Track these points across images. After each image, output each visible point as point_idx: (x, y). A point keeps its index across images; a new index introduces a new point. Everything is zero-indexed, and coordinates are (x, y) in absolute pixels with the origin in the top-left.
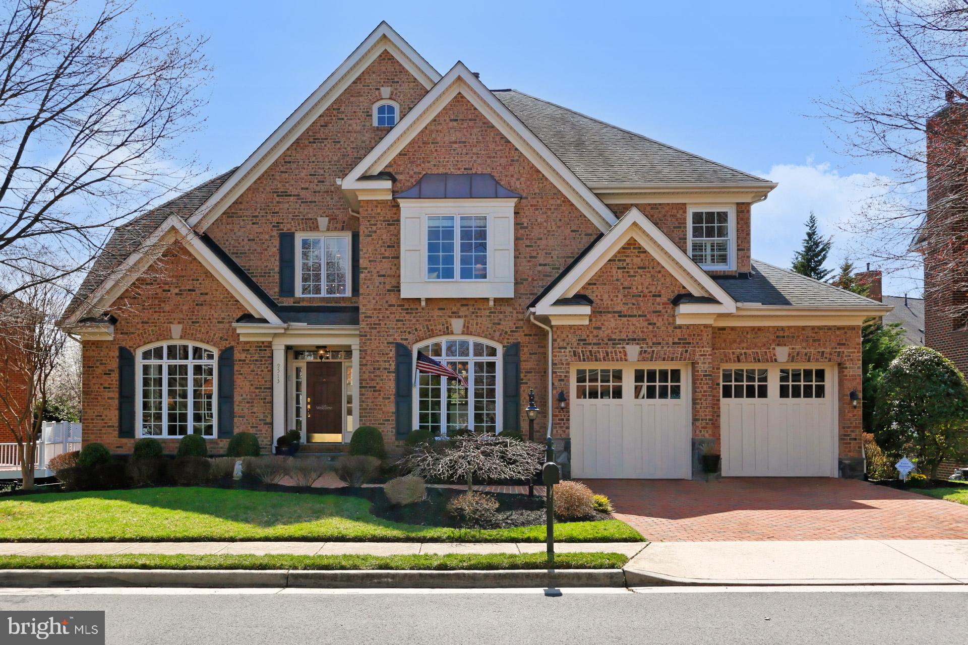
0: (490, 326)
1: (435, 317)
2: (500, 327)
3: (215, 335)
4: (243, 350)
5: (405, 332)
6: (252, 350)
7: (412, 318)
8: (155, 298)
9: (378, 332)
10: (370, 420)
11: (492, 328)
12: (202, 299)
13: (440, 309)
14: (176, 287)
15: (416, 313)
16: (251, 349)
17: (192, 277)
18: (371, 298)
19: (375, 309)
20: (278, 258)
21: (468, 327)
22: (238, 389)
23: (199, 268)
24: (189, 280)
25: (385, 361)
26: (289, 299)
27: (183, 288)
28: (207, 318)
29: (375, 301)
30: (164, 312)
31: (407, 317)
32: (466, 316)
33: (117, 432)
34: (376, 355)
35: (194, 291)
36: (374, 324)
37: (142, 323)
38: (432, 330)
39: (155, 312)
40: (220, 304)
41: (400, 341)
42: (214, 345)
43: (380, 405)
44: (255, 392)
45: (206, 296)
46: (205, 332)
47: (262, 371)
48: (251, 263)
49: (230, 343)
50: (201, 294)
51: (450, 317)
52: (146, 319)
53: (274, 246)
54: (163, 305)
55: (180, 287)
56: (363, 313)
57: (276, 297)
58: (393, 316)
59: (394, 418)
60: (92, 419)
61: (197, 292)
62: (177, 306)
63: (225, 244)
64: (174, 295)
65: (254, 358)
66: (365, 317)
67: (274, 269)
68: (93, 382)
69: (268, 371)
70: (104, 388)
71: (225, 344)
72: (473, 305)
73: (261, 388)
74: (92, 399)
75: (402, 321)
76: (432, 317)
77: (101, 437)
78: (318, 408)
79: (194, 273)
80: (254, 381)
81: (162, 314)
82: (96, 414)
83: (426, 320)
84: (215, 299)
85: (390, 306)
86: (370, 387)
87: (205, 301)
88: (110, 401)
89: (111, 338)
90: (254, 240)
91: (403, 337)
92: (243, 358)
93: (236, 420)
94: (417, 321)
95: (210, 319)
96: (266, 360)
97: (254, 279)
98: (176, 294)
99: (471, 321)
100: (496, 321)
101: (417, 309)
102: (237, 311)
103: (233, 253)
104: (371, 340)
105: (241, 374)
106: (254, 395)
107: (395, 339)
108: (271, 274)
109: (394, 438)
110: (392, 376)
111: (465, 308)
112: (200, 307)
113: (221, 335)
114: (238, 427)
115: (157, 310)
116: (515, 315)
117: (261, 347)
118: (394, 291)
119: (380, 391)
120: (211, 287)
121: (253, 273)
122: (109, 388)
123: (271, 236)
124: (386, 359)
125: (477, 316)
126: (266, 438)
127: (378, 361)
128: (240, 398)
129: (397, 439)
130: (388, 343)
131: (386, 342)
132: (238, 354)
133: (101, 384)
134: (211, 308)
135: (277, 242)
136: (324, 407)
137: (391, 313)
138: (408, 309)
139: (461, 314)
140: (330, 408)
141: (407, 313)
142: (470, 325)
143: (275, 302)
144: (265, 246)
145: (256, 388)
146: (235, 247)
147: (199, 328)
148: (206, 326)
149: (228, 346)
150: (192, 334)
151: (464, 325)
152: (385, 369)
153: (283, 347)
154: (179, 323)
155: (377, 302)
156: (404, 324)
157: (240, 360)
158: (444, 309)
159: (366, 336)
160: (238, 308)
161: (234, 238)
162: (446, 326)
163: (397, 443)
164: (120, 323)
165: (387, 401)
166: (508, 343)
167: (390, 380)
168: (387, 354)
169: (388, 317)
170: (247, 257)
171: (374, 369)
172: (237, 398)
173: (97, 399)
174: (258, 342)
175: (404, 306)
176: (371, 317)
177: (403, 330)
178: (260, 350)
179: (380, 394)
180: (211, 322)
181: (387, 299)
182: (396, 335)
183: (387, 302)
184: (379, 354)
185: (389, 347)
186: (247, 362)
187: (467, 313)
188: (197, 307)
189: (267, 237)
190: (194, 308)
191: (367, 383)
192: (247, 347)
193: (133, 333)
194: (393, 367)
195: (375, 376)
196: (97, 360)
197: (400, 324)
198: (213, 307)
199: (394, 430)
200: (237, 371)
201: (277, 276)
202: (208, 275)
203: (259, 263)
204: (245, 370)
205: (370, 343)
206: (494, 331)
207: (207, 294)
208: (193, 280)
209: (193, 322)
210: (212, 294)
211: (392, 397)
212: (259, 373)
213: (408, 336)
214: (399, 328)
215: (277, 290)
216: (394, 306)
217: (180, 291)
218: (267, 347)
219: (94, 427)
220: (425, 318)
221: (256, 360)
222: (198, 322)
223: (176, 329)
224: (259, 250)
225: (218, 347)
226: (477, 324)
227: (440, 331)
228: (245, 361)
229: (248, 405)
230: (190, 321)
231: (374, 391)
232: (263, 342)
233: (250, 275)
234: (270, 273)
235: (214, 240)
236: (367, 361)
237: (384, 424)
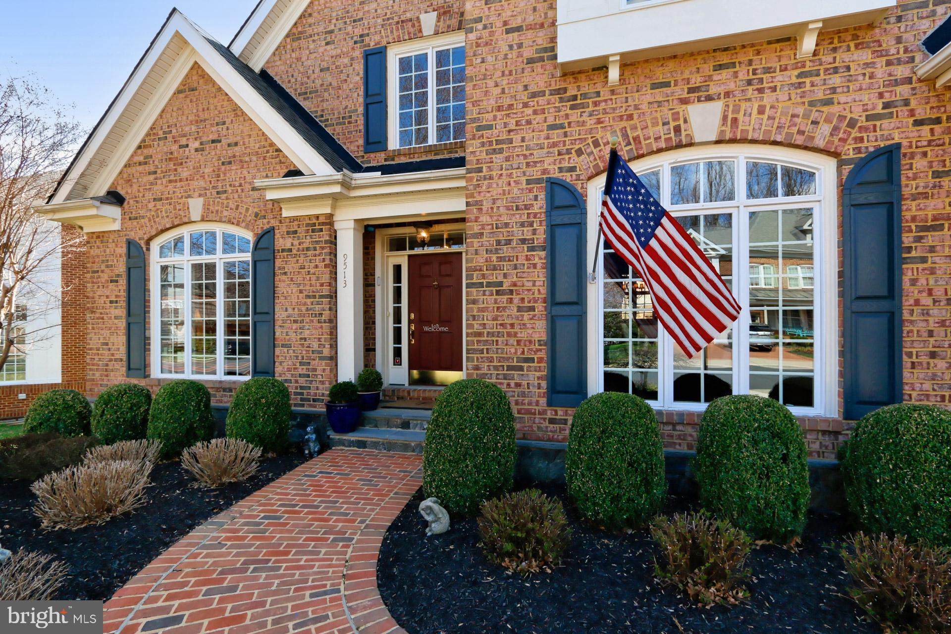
0: (800, 111)
1: (644, 107)
2: (835, 109)
3: (247, 209)
4: (288, 233)
5: (569, 152)
6: (302, 231)
7: (585, 117)
8: (170, 159)
9: (507, 159)
10: (491, 360)
11: (806, 116)
12: (230, 153)
13: (654, 86)
14: (196, 139)
15: (596, 104)
16: (299, 230)
17: (217, 120)
18: (491, 83)
19: (499, 109)
20: (361, 93)
21: (735, 121)
22: (282, 299)
23: (226, 103)
24: (212, 125)
25: (522, 225)
26: (378, 154)
27: (204, 139)
28: (237, 184)
29: (499, 90)
30: (181, 180)
31: (575, 116)
32: (727, 94)
33: (124, 369)
34: (502, 210)
35: (220, 141)
36: (498, 142)
37: (155, 200)
38: (636, 139)
39: (170, 181)
40: (254, 158)
41: (557, 175)
42: (247, 227)
43: (512, 325)
44: (305, 304)
45: (236, 148)
46: (233, 207)
47: (316, 266)
48: (325, 105)
49: (268, 223)
50: (229, 145)
51: (684, 101)
52: (159, 195)
53: (356, 75)
54: (179, 169)
55: (200, 138)
56: (473, 120)
57: (362, 154)
58: (539, 118)
59: (543, 354)
60: (98, 349)
61: (224, 142)
62: (197, 168)
63: (289, 82)
64: (193, 151)
65: (305, 246)
66: (479, 128)
67: (357, 110)
68: (98, 293)
69: (326, 266)
70: (111, 302)
71: (263, 225)
72: (750, 62)
73: (314, 297)
74: (98, 318)
75: (562, 127)
76: (636, 107)
77: (107, 376)
78: (426, 329)
79: (220, 113)
80: (305, 285)
81: (179, 184)
82: (101, 341)
83: (621, 118)
84: (248, 151)
85: (534, 95)
86: (489, 285)
87: (234, 156)
88: (116, 321)
89: (116, 226)
90: (328, 69)
91: (565, 164)
92: (288, 246)
93: (278, 351)
94: (599, 122)
95: (241, 185)
96: (323, 248)
97: (329, 130)
98: (197, 150)
99: (743, 105)
100: (820, 95)
101: (598, 94)
102: (278, 167)
103: (300, 95)
104: (491, 178)
105: (285, 273)
106: (304, 308)
107: (544, 172)
108: (354, 118)
109: (543, 401)
110: (540, 257)
111: (725, 74)
112: (228, 167)
113: (256, 210)
114: (281, 363)
115: (172, 178)
116: (881, 71)
117: (314, 224)
118: (542, 59)
119: (511, 292)
120: (242, 132)
121: (327, 120)
122: (116, 302)
123: (352, 59)
124: (525, 218)
125: (761, 91)
126: (322, 383)
127: (506, 225)
128: (284, 314)
129: (550, 404)
130: (529, 182)
131: (523, 179)
132: (281, 240)
133: (107, 297)
134: (242, 167)
135: (360, 67)
136: (435, 328)
137: (535, 112)
138: (575, 98)
139: (713, 90)
140: (445, 329)
141: (573, 108)
142: (740, 116)
143: (359, 161)
144: (343, 76)
145: (308, 297)
146: (302, 84)
147: (225, 202)
148: (236, 196)
149: (266, 227)
150: (217, 211)
151: (725, 118)
152: (523, 241)
153: (352, 224)
154: (200, 195)
155: (503, 92)
156: (565, 134)
157: (283, 251)
158: (667, 85)
159: (480, 170)
160: (281, 162)
161: (302, 70)
162: (672, 124)
163: (550, 414)
164: (128, 203)
165: (526, 316)
166: (858, 150)
167: (535, 266)
168: (527, 207)
169: (529, 122)
170: (319, 96)
171: (498, 243)
172: (280, 314)
173: (103, 318)
174: (309, 217)
175: (565, 90)
176: (490, 127)
177: (564, 149)
178: (313, 231)
179: (511, 301)
180: (242, 190)
181: (526, 81)
182: (548, 160)
183: (526, 87)
184: (508, 208)
185: (531, 190)
186: (294, 252)
187: (731, 86)
188: (223, 168)
189: (346, 61)
190: (219, 169)
191: (484, 276)
192: (294, 226)
193: (143, 217)
194: (541, 236)
195: (500, 259)
196: (103, 262)
197: (556, 135)
198: (245, 165)
199: (544, 384)
200: (280, 268)
201: (361, 121)
202: (238, 112)
203: (336, 102)
204: (291, 266)
205: (489, 186)
206: (815, 123)
207: (236, 144)
208: (217, 124)
209: (218, 193)
210: (244, 144)
211: (540, 307)
212: (312, 271)
213: (575, 160)
214: (554, 145)
215: (361, 142)
216: (543, 94)
217: (201, 144)
218: (323, 224)
219: (100, 360)
220: (618, 113)
221: (308, 249)
222: (225, 192)
223: (196, 206)
224: (335, 84)
225: (253, 231)
226: (761, 111)
227: (657, 139)
228: (290, 250)
229: (295, 326)
230: (214, 192)
231: (498, 293)
232: (317, 217)
233: (323, 125)
234: (350, 117)
235: (276, 78)
236: (483, 227)
237: (521, 369)
